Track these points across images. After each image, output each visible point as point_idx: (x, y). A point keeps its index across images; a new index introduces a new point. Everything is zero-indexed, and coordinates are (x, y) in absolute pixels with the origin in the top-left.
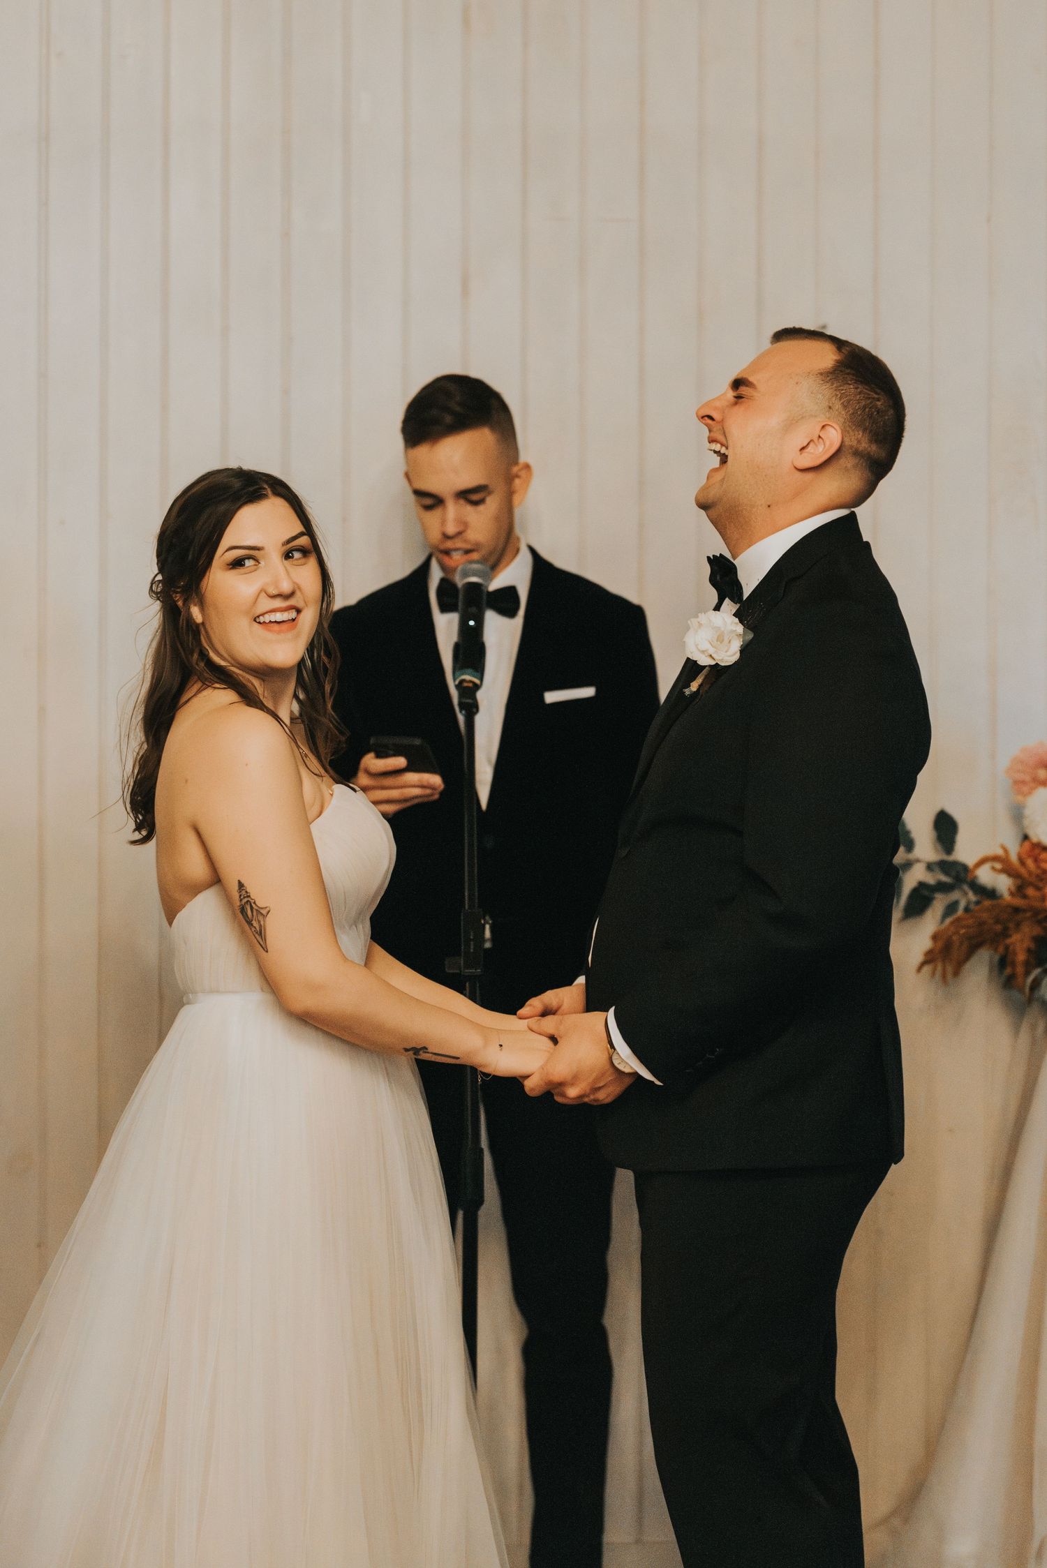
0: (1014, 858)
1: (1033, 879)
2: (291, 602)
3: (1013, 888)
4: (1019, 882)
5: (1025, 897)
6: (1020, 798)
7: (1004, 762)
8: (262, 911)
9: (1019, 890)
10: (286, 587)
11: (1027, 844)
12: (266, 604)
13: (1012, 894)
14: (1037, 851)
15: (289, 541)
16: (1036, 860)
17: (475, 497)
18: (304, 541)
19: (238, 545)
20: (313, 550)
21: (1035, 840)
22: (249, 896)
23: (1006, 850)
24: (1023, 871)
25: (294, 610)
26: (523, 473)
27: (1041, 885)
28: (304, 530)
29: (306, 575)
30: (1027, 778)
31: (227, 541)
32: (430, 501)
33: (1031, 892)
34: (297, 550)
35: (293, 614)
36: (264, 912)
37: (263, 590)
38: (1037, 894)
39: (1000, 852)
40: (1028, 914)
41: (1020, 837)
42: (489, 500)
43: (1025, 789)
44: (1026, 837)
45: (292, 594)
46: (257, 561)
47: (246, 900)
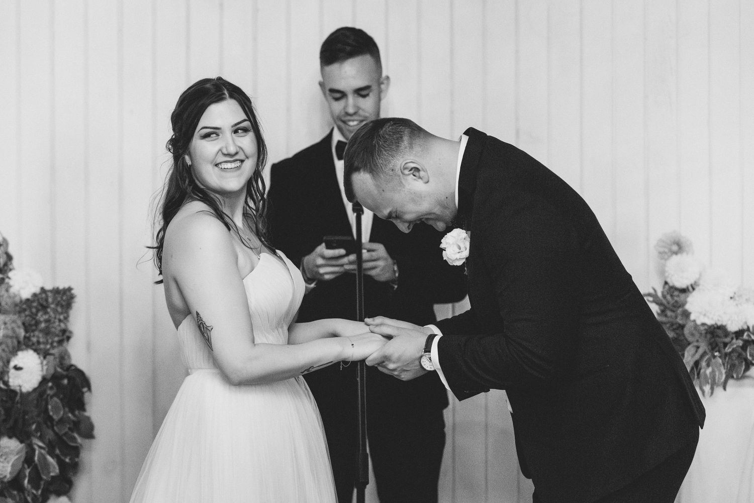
0: (660, 294)
1: (670, 306)
2: (237, 157)
3: (659, 311)
4: (662, 308)
5: (666, 316)
6: (663, 261)
7: (653, 242)
8: (208, 328)
9: (663, 312)
10: (232, 150)
11: (667, 287)
12: (221, 158)
13: (658, 314)
14: (672, 290)
15: (236, 125)
16: (672, 296)
17: (364, 93)
18: (247, 124)
19: (208, 126)
20: (251, 128)
21: (671, 284)
22: (202, 320)
23: (655, 291)
24: (664, 302)
25: (239, 162)
26: (385, 82)
27: (674, 309)
28: (246, 118)
29: (247, 142)
30: (666, 250)
31: (201, 124)
32: (338, 95)
33: (669, 313)
34: (241, 129)
35: (238, 164)
36: (210, 328)
37: (220, 150)
38: (673, 314)
39: (652, 291)
40: (668, 325)
41: (663, 283)
42: (371, 94)
43: (666, 257)
44: (666, 283)
45: (237, 153)
46: (218, 135)
47: (200, 322)
